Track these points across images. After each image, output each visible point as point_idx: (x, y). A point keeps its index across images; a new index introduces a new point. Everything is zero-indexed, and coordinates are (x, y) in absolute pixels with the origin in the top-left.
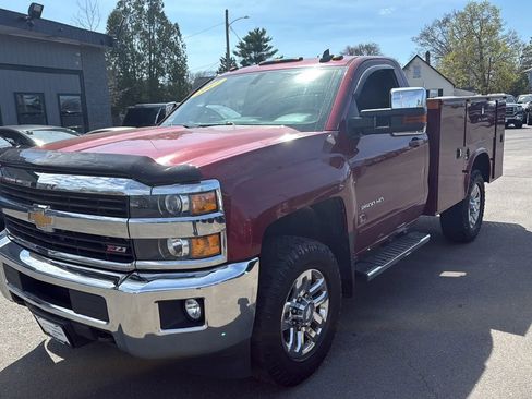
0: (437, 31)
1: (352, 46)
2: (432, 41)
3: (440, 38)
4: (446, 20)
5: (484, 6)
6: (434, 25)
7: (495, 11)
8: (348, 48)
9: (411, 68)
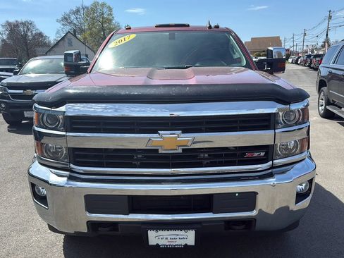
0: (73, 17)
1: (10, 21)
2: (69, 23)
3: (75, 22)
4: (78, 11)
5: (103, 5)
6: (70, 13)
7: (110, 9)
8: (7, 22)
9: (66, 39)
